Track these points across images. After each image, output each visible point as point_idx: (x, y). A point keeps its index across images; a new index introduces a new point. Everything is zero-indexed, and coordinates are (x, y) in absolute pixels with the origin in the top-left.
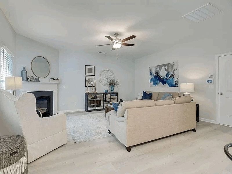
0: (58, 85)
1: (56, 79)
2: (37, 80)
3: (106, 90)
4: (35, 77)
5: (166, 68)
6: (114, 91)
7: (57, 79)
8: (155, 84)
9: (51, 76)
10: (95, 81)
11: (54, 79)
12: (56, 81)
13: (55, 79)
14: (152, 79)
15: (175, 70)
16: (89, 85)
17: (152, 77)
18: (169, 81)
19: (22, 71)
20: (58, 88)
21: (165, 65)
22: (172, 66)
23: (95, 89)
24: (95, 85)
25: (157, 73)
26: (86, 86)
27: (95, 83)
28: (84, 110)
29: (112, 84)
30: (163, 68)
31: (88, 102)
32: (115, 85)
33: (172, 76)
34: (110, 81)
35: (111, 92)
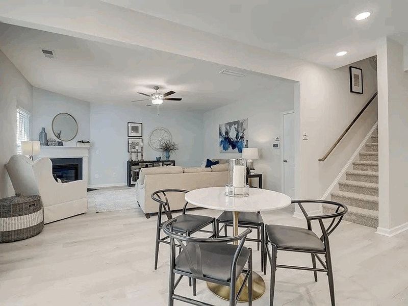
0: (89, 149)
1: (86, 142)
2: (61, 144)
3: (158, 156)
4: (57, 140)
5: (236, 126)
6: (171, 159)
7: (88, 142)
8: (225, 148)
10: (142, 144)
11: (83, 142)
12: (86, 145)
13: (84, 142)
14: (222, 141)
15: (244, 130)
16: (133, 150)
17: (222, 139)
18: (239, 144)
19: (40, 134)
20: (89, 153)
21: (235, 123)
22: (242, 124)
23: (142, 156)
24: (142, 150)
25: (227, 133)
26: (128, 152)
27: (142, 147)
28: (126, 184)
29: (167, 148)
30: (233, 127)
31: (130, 173)
32: (171, 149)
33: (242, 137)
34: (164, 145)
35: (165, 159)
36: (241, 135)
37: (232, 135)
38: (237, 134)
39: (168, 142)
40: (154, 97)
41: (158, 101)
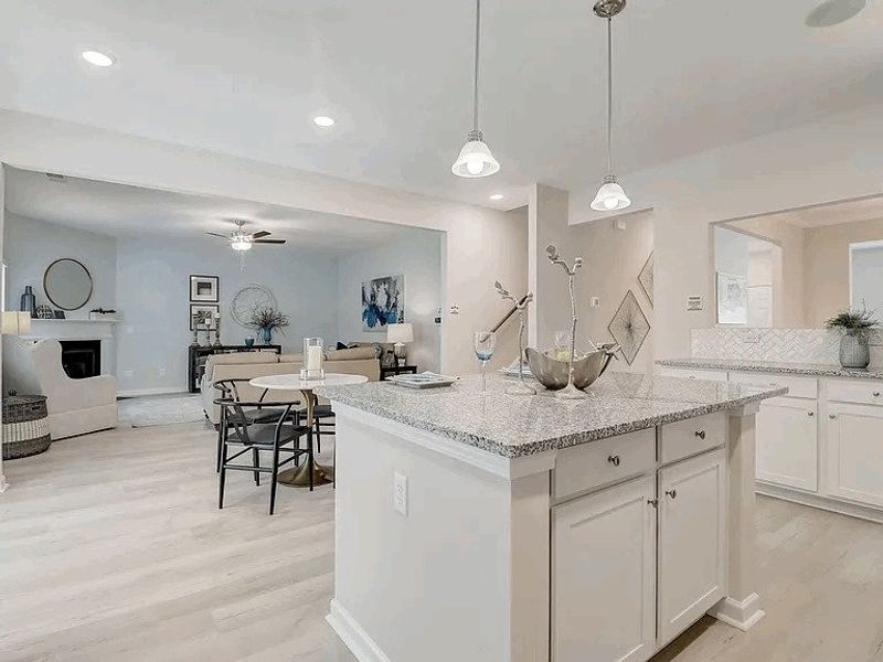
0: (114, 325)
1: (107, 312)
2: (60, 315)
3: (249, 338)
4: (54, 308)
5: (387, 286)
6: (274, 342)
7: (112, 311)
8: (371, 325)
9: (94, 303)
10: (217, 316)
11: (101, 311)
12: (108, 317)
13: (104, 312)
14: (366, 311)
15: (398, 293)
16: (200, 327)
17: (366, 307)
18: (390, 317)
19: (23, 296)
20: (114, 332)
21: (385, 280)
22: (395, 283)
23: (218, 337)
24: (218, 327)
25: (373, 297)
26: (191, 329)
27: (218, 320)
28: (186, 388)
29: (267, 323)
30: (382, 287)
31: (194, 369)
32: (274, 325)
33: (395, 306)
34: (260, 317)
35: (263, 343)
36: (393, 301)
37: (381, 301)
38: (388, 299)
39: (269, 312)
40: (235, 239)
41: (243, 245)
